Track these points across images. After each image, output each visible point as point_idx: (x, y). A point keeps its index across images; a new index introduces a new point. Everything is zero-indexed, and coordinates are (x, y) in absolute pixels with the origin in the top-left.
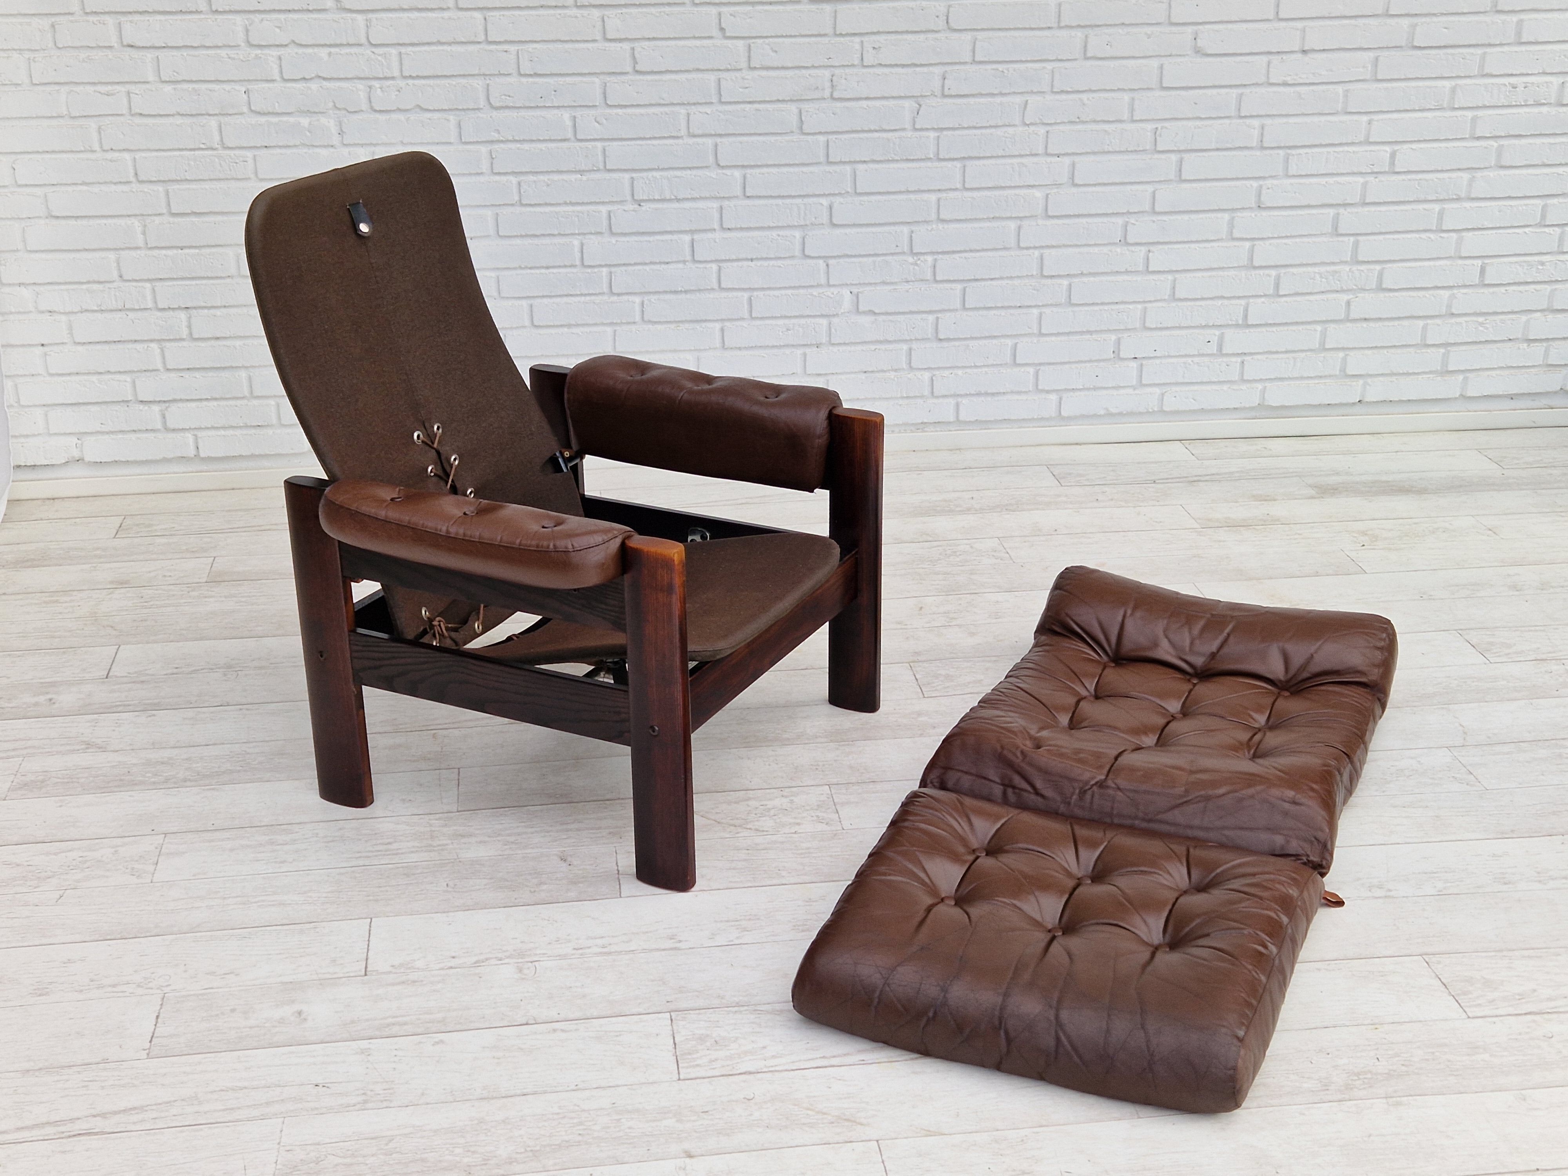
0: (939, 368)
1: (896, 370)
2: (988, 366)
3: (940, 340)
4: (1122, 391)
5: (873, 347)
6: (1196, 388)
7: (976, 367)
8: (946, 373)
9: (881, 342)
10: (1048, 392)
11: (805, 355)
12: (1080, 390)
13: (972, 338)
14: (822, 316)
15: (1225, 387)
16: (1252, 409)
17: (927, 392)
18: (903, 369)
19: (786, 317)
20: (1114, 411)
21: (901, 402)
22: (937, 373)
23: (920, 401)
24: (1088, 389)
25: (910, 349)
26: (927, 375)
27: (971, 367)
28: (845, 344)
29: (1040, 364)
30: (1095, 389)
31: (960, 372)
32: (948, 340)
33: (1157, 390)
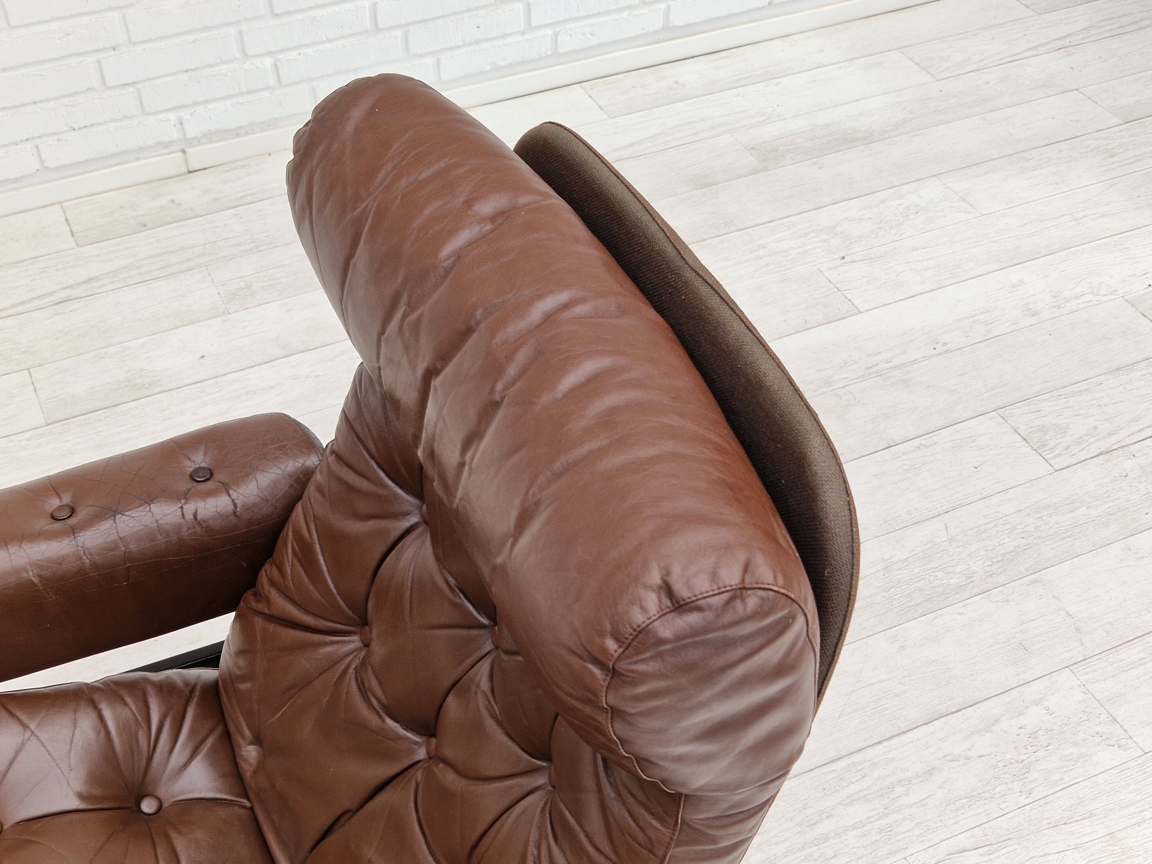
0: (282, 51)
1: (227, 62)
2: (344, 37)
3: (278, 15)
4: (510, 40)
5: (190, 38)
6: (592, 21)
7: (329, 40)
8: (293, 55)
9: (199, 30)
10: (422, 56)
11: (99, 63)
12: (460, 47)
13: (318, 7)
14: (111, 9)
15: (625, 14)
16: (655, 32)
17: (271, 81)
18: (236, 59)
19: (59, 19)
20: (502, 63)
21: (241, 99)
22: (281, 56)
23: (265, 94)
24: (470, 44)
25: (241, 33)
26: (268, 62)
27: (323, 42)
28: (150, 40)
29: (408, 24)
30: (477, 42)
31: (310, 51)
32: (288, 13)
33: (549, 31)
